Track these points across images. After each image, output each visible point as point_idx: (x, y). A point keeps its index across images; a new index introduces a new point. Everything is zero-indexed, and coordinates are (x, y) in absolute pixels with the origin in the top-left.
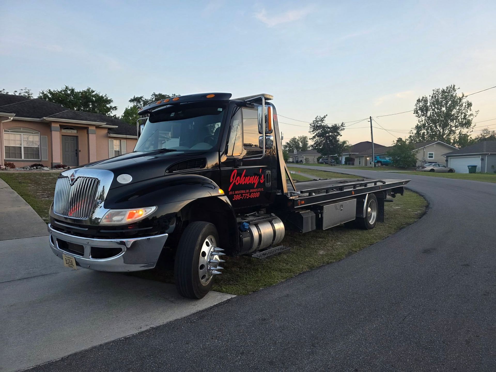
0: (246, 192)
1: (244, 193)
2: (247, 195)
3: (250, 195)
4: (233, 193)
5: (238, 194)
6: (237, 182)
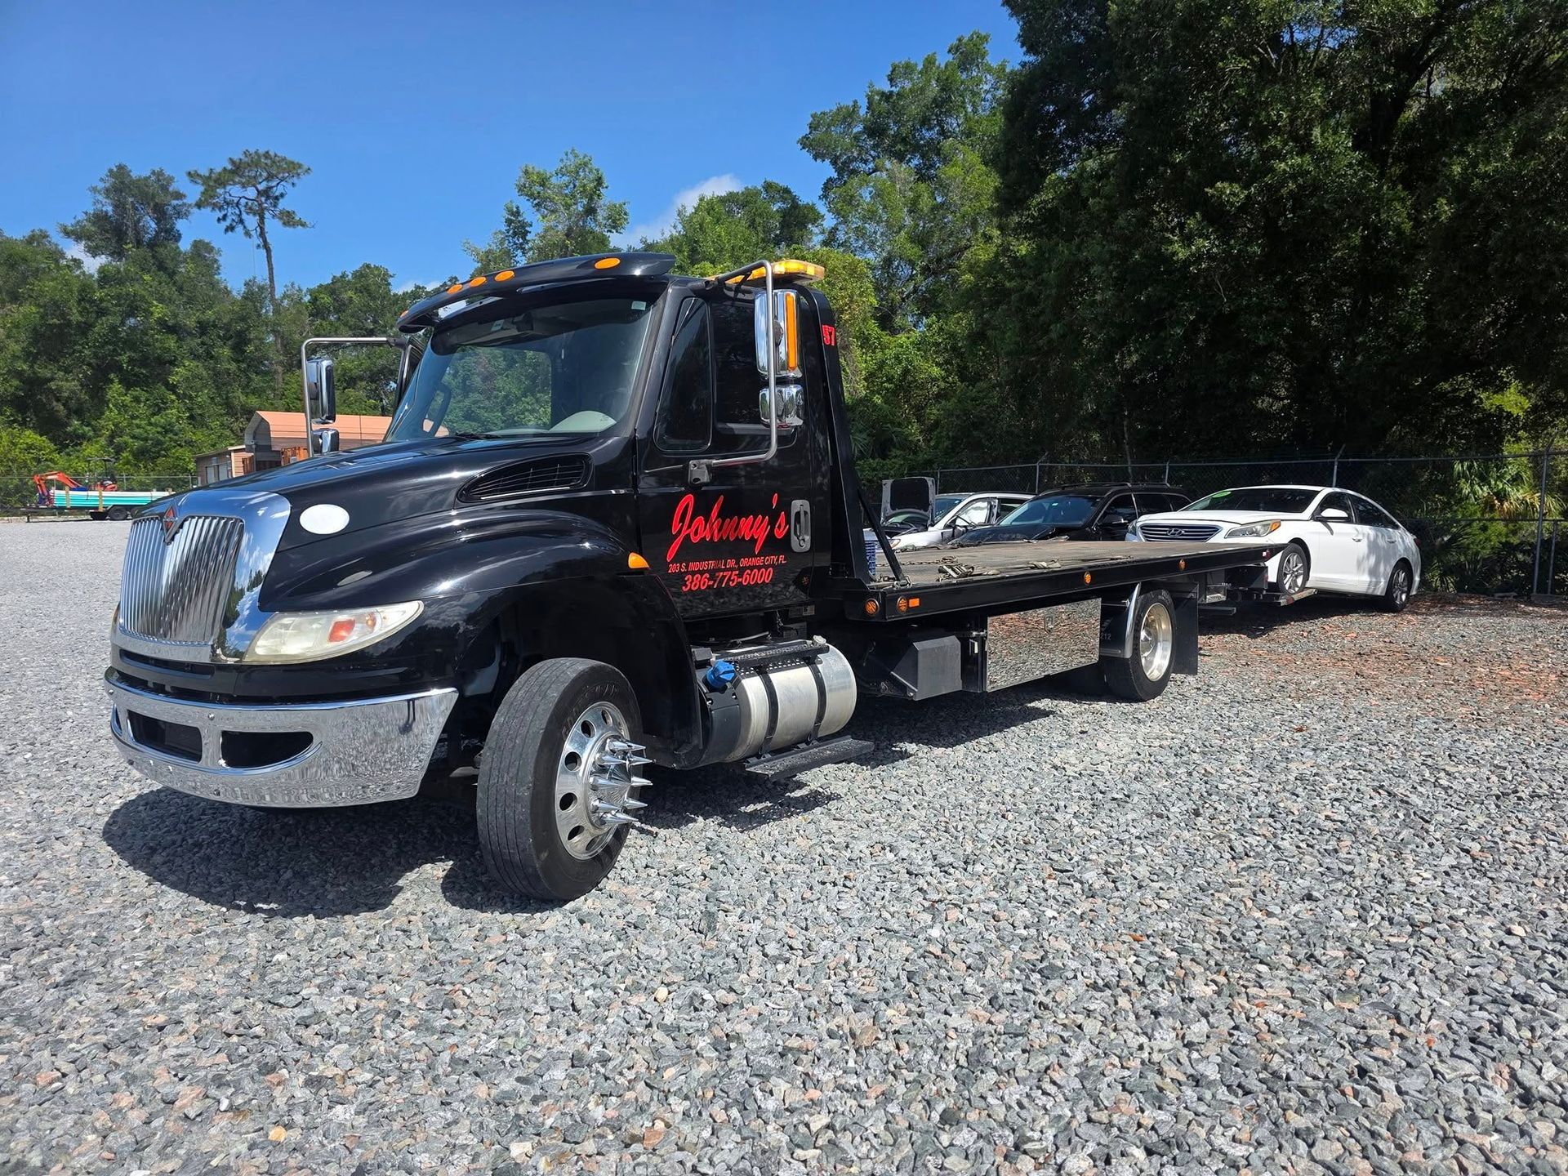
0: (725, 565)
1: (719, 570)
2: (730, 576)
3: (740, 576)
4: (681, 567)
5: (699, 572)
6: (696, 533)
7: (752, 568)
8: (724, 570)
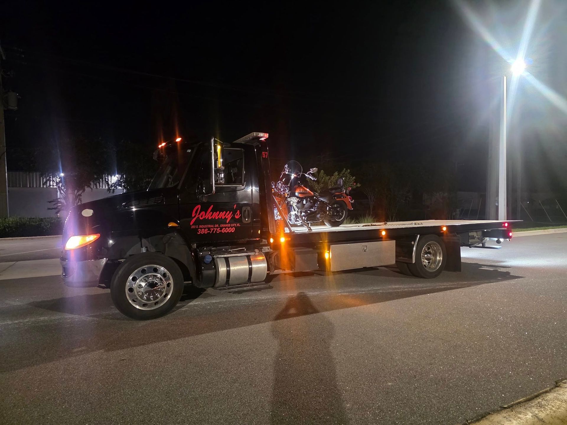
0: (214, 226)
1: (212, 228)
2: (217, 230)
3: (221, 229)
4: (196, 227)
5: (203, 228)
6: (202, 216)
7: (226, 227)
8: (214, 228)
